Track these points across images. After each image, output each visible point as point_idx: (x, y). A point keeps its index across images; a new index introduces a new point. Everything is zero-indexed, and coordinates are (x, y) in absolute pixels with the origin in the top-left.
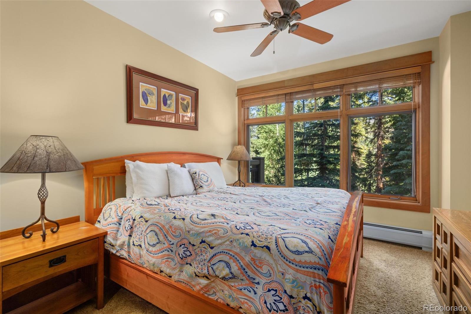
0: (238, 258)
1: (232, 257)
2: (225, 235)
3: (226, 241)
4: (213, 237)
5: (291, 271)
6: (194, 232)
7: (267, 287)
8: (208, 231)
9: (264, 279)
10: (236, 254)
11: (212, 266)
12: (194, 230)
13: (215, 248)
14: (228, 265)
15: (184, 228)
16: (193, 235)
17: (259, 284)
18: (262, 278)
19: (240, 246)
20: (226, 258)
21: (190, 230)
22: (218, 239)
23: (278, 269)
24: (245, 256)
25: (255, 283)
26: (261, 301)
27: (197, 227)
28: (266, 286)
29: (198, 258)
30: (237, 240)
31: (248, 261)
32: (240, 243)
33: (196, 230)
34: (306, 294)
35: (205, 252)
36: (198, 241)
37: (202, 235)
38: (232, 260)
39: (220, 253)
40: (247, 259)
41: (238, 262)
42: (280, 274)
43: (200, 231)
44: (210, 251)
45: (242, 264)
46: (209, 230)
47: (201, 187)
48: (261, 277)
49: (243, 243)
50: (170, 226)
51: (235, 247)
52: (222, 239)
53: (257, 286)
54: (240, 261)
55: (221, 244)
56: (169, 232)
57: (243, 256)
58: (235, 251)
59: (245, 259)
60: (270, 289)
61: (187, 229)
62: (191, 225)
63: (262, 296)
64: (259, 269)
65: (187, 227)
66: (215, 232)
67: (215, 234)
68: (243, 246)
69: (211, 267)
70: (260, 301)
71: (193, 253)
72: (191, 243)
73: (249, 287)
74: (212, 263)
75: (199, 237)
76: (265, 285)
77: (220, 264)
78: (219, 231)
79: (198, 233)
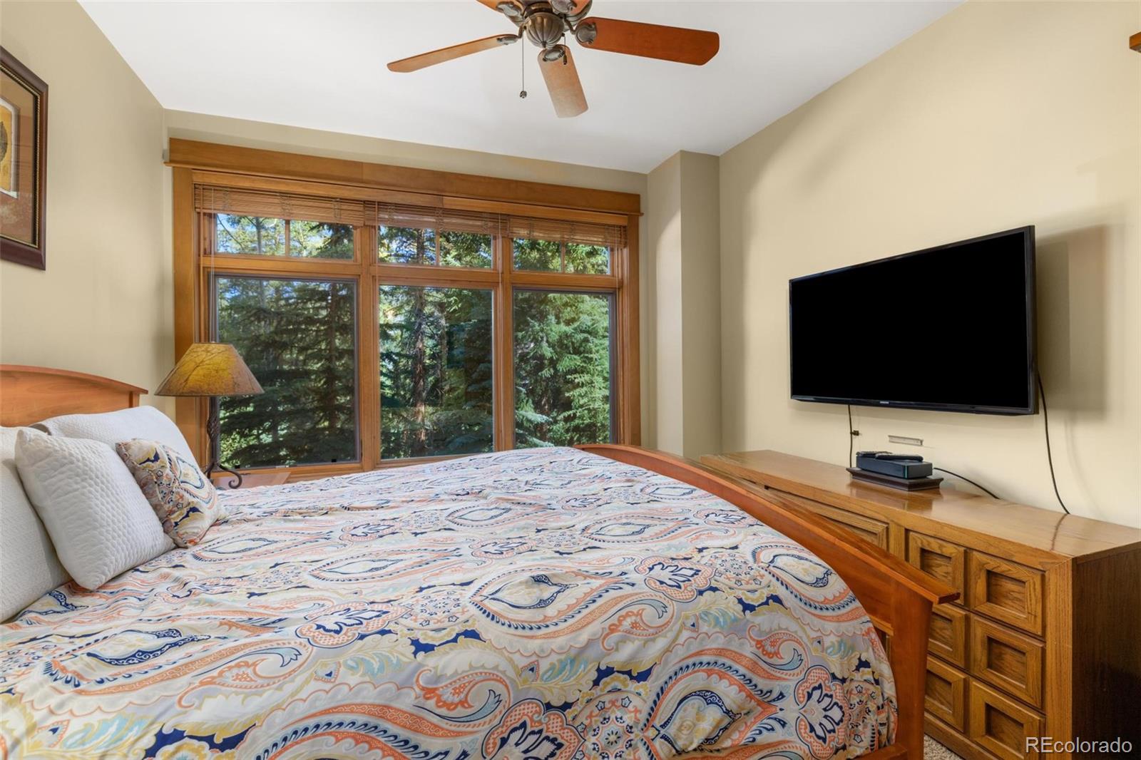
0: (728, 662)
1: (710, 668)
2: (666, 616)
3: (680, 632)
4: (633, 642)
5: (830, 626)
6: (554, 658)
7: (803, 690)
8: (607, 631)
9: (791, 677)
10: (721, 652)
11: (662, 732)
12: (552, 650)
13: (654, 672)
14: (709, 697)
15: (504, 665)
16: (556, 671)
17: (783, 697)
18: (787, 677)
19: (722, 628)
20: (698, 680)
21: (534, 658)
22: (653, 640)
23: (808, 637)
24: (741, 645)
25: (774, 700)
26: (803, 731)
27: (554, 635)
28: (800, 691)
29: (593, 739)
30: (706, 615)
31: (751, 656)
32: (717, 619)
33: (561, 648)
34: (859, 659)
35: (619, 703)
36: (583, 682)
37: (592, 653)
38: (715, 677)
39: (674, 678)
40: (748, 650)
41: (731, 673)
42: (816, 643)
43: (577, 646)
44: (641, 690)
45: (742, 670)
46: (607, 624)
47: (194, 510)
48: (783, 676)
49: (723, 615)
50: (423, 689)
51: (709, 637)
52: (666, 633)
53: (779, 704)
54: (736, 666)
55: (668, 650)
56: (422, 719)
57: (736, 650)
58: (714, 646)
59: (744, 653)
60: (810, 690)
61: (522, 662)
62: (526, 641)
63: (802, 720)
64: (775, 661)
65: (516, 657)
66: (632, 623)
67: (636, 627)
68: (729, 621)
69: (660, 735)
70: (801, 733)
71: (566, 736)
72: (554, 703)
73: (765, 721)
74: (657, 723)
75: (583, 666)
76: (798, 689)
77: (685, 711)
78: (639, 614)
79: (573, 653)
